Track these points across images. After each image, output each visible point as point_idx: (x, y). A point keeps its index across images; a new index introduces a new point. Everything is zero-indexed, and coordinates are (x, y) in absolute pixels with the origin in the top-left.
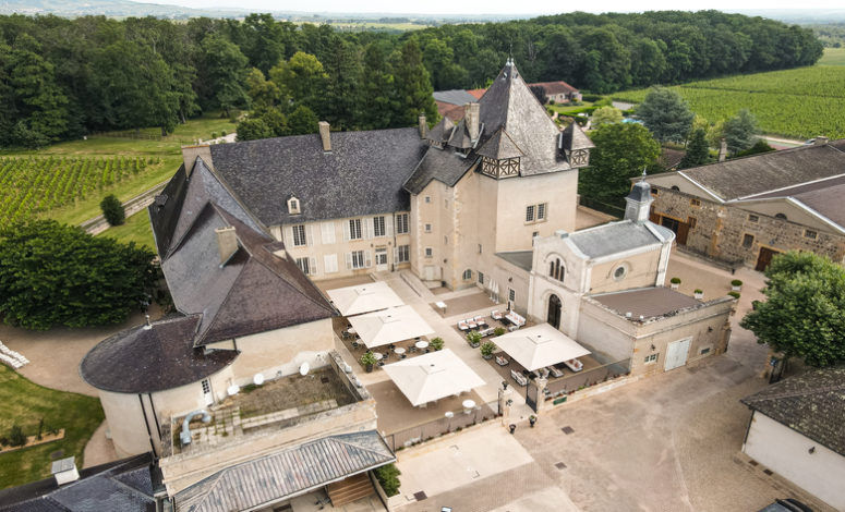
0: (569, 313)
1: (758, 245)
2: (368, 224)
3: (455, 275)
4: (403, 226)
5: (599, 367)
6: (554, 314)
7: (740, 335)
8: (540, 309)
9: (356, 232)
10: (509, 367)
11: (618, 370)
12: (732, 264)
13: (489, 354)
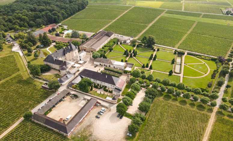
0: (82, 59)
1: (91, 50)
2: (63, 57)
3: (71, 59)
4: (65, 57)
5: (85, 62)
6: (80, 60)
7: (92, 58)
8: (79, 60)
9: (62, 58)
10: (80, 64)
11: (86, 62)
12: (90, 52)
13: (78, 64)
